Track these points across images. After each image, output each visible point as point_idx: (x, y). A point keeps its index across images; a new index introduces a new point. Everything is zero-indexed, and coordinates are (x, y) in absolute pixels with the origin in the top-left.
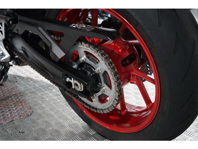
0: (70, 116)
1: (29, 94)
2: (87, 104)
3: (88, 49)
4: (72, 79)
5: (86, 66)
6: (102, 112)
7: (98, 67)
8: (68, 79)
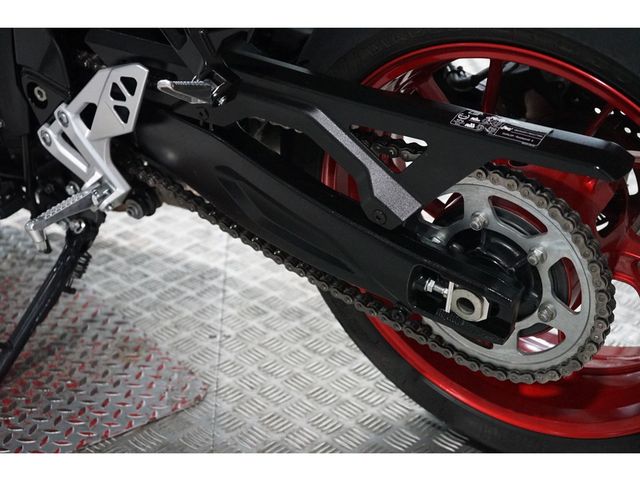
0: (346, 391)
1: (147, 315)
2: (465, 353)
3: (512, 193)
4: (451, 284)
5: (488, 239)
6: (528, 380)
7: (538, 246)
8: (431, 285)
